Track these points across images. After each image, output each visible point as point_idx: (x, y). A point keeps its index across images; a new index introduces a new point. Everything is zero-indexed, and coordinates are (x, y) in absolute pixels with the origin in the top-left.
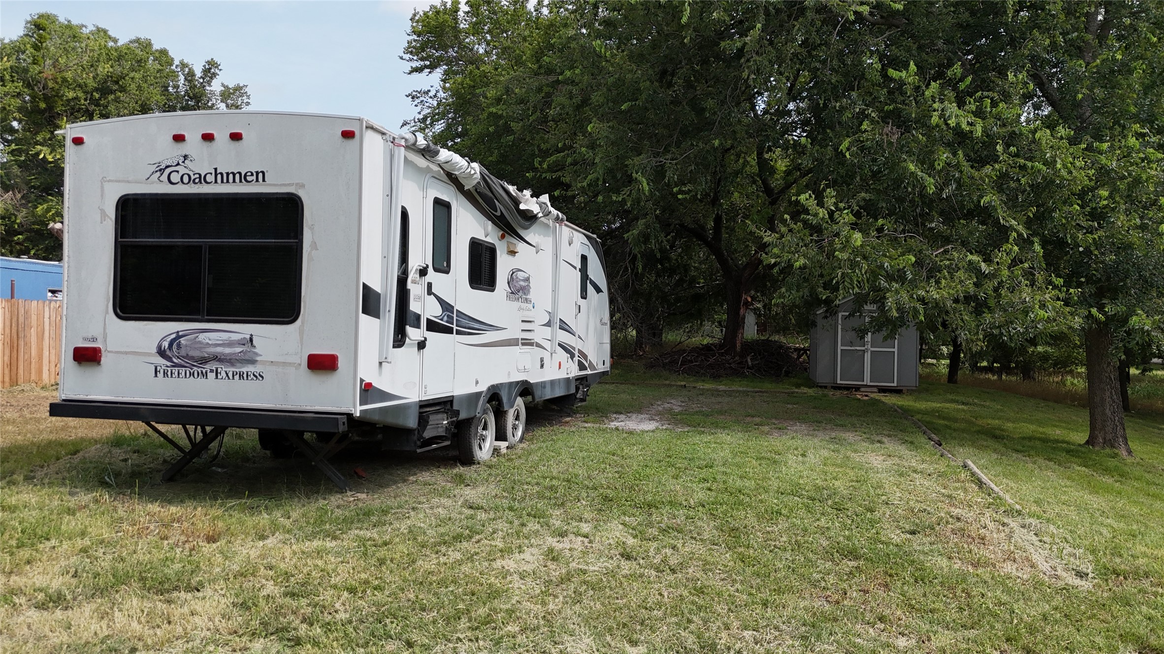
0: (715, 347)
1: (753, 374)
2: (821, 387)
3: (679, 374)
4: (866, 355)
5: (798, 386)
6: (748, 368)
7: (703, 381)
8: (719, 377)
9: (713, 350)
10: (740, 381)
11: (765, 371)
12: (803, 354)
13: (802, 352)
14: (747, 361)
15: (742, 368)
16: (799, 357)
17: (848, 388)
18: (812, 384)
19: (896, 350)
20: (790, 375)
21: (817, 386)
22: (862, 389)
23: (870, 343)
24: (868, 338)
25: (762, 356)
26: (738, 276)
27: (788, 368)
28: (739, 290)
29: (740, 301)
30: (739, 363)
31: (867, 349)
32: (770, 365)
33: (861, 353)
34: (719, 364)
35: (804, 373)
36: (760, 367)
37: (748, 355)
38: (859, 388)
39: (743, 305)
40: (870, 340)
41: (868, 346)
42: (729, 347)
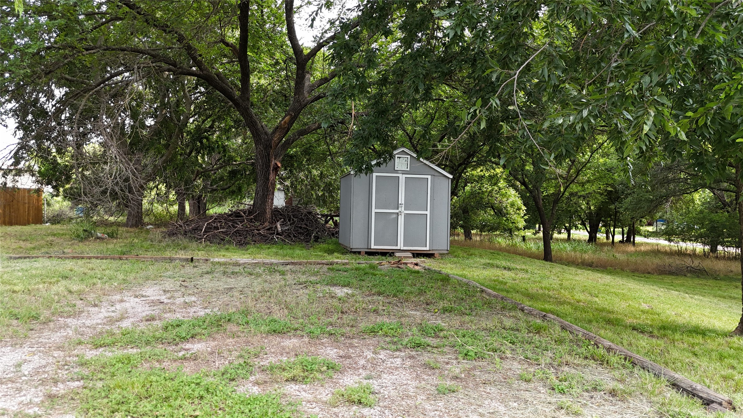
0: (244, 214)
1: (283, 240)
2: (355, 253)
3: (201, 242)
4: (399, 217)
5: (330, 252)
6: (278, 234)
7: (227, 249)
8: (247, 244)
9: (242, 217)
10: (269, 248)
11: (294, 236)
14: (276, 227)
15: (271, 234)
16: (327, 222)
17: (384, 254)
18: (346, 250)
19: (428, 213)
20: (319, 240)
21: (351, 252)
22: (397, 254)
23: (403, 206)
24: (402, 200)
25: (292, 222)
26: (268, 140)
27: (317, 233)
28: (269, 155)
29: (270, 166)
30: (268, 229)
31: (400, 212)
32: (300, 230)
33: (395, 216)
34: (247, 231)
35: (334, 239)
36: (290, 233)
37: (278, 221)
38: (393, 253)
39: (273, 170)
40: (403, 202)
41: (402, 209)
42: (259, 213)
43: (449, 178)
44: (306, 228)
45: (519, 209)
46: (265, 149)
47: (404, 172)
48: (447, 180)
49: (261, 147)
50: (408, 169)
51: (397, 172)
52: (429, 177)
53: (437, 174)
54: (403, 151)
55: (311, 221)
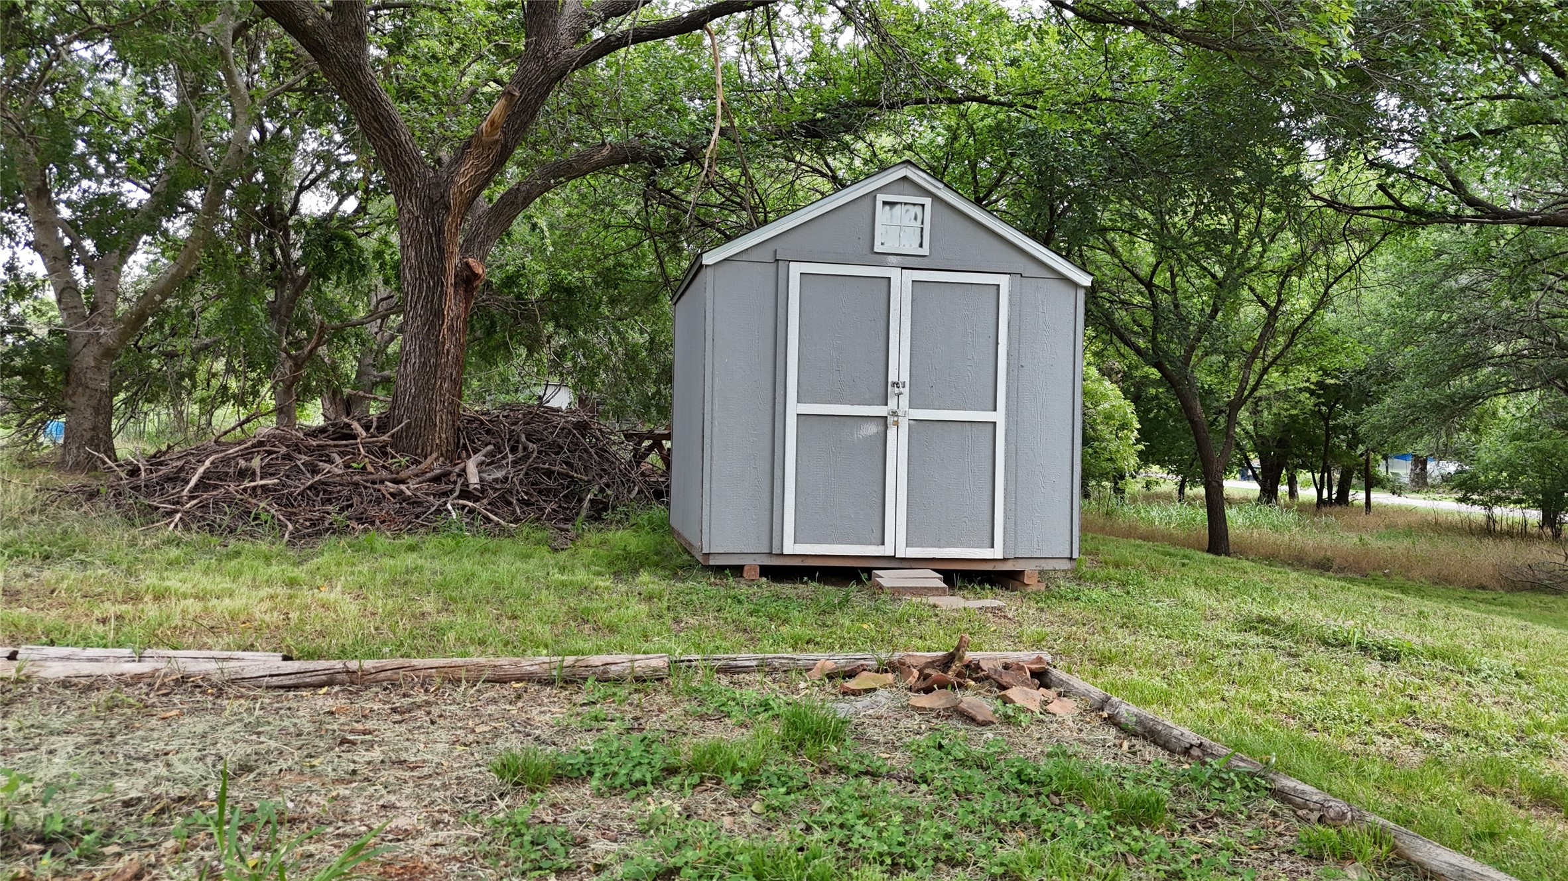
0: (366, 428)
2: (719, 570)
4: (891, 433)
6: (466, 494)
11: (522, 502)
12: (650, 449)
13: (646, 443)
14: (464, 471)
16: (639, 457)
19: (999, 417)
20: (607, 514)
21: (706, 567)
22: (887, 579)
23: (906, 391)
24: (900, 367)
25: (520, 454)
26: (438, 185)
27: (602, 490)
28: (439, 232)
29: (443, 270)
30: (437, 479)
31: (894, 414)
32: (547, 483)
33: (872, 429)
34: (356, 484)
35: (657, 510)
36: (510, 491)
37: (476, 451)
38: (869, 571)
39: (456, 285)
40: (905, 377)
41: (900, 403)
42: (408, 426)
43: (1076, 285)
44: (568, 476)
45: (1124, 426)
46: (427, 212)
47: (909, 262)
48: (1069, 292)
49: (412, 205)
50: (925, 251)
51: (880, 258)
52: (1003, 281)
53: (1032, 270)
54: (905, 178)
55: (586, 451)
